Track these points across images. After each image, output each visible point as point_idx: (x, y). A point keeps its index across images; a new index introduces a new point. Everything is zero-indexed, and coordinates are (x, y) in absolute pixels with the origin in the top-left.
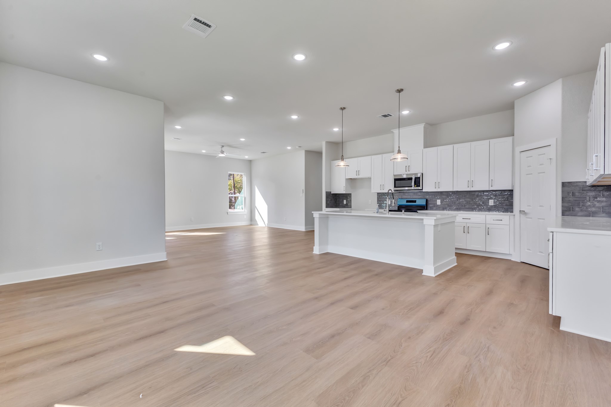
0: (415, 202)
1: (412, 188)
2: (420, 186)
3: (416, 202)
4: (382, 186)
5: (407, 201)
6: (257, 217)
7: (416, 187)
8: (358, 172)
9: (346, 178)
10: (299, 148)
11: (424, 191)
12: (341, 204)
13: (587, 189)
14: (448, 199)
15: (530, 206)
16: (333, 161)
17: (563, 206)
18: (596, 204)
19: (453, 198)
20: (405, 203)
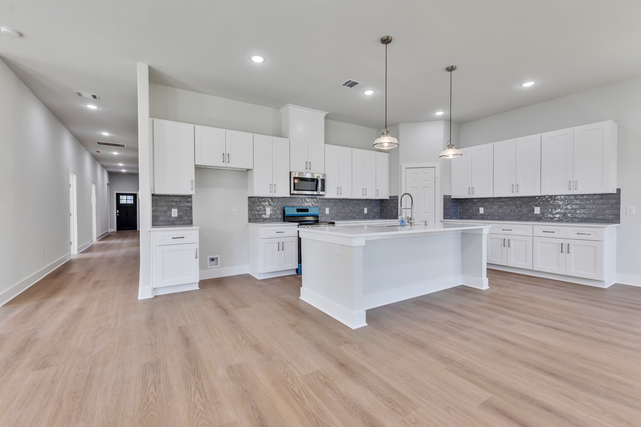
13: (451, 200)
14: (335, 207)
15: (415, 213)
16: (155, 120)
17: (444, 212)
18: (453, 211)
19: (339, 206)
20: (295, 213)
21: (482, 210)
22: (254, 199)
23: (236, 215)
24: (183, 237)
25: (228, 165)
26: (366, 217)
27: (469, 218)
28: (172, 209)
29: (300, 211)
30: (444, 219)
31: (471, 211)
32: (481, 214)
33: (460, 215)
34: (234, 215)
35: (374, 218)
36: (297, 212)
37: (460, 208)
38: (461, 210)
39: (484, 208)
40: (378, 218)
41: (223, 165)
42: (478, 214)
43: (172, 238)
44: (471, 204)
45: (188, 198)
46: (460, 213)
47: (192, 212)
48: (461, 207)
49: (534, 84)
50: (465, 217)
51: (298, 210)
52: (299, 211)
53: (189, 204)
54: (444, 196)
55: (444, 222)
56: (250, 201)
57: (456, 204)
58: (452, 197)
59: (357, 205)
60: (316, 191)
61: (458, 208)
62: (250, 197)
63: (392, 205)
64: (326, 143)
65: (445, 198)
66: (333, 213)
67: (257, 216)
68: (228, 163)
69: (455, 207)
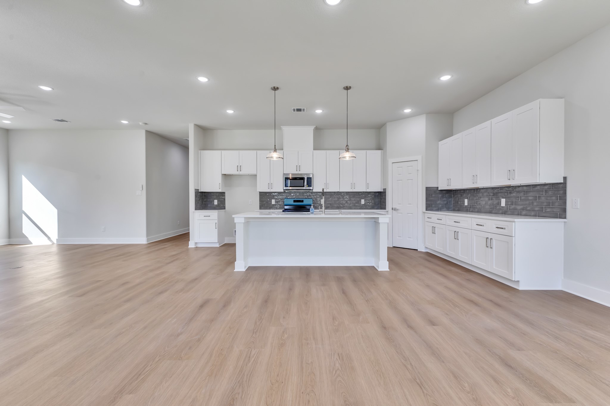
0: (302, 201)
1: (304, 188)
2: (311, 187)
3: (303, 202)
4: (270, 185)
5: (294, 200)
6: (27, 229)
7: (308, 187)
8: (239, 168)
9: (223, 174)
11: (314, 191)
13: (438, 192)
14: (331, 199)
15: (400, 204)
16: (202, 151)
17: (426, 204)
18: (442, 203)
19: (335, 198)
20: (292, 203)
21: (466, 202)
22: (263, 194)
23: (251, 204)
24: (210, 216)
25: (241, 173)
26: (365, 207)
27: (459, 210)
28: (214, 200)
29: (296, 201)
30: (426, 210)
31: (459, 202)
32: (466, 207)
33: (453, 207)
35: (372, 208)
36: (294, 202)
38: (454, 202)
39: (468, 200)
41: (237, 173)
42: (464, 207)
44: (459, 195)
45: (223, 194)
46: (453, 205)
47: (225, 202)
48: (454, 199)
49: (451, 78)
53: (223, 197)
55: (426, 214)
56: (260, 195)
57: (447, 195)
58: (439, 189)
59: (353, 197)
60: (304, 186)
61: (450, 199)
62: (260, 192)
63: (384, 197)
64: (315, 149)
65: (427, 189)
66: (328, 204)
67: (266, 205)
68: (241, 171)
69: (445, 199)
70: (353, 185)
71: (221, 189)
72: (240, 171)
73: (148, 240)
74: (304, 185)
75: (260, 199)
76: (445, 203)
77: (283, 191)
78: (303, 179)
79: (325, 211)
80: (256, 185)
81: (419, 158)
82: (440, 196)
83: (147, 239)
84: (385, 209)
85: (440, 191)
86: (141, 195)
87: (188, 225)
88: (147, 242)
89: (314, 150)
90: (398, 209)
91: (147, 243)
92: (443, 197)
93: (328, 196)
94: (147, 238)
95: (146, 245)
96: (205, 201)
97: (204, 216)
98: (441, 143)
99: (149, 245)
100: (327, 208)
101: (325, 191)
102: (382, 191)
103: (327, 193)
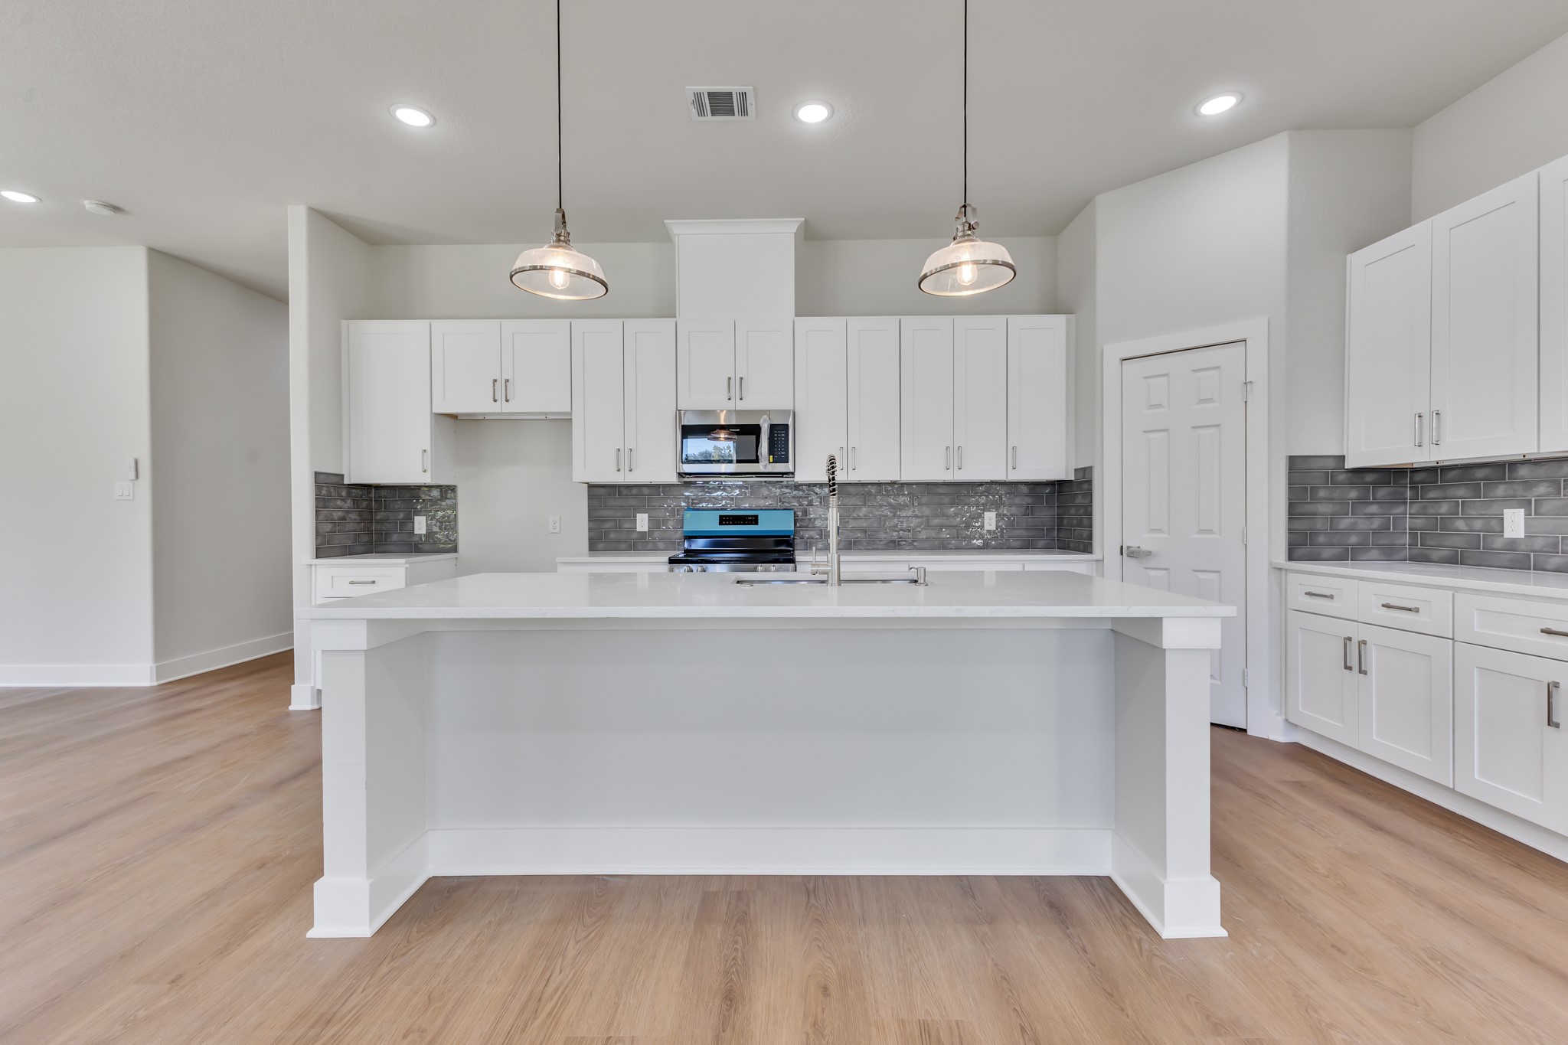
0: (754, 520)
1: (760, 467)
2: (787, 462)
3: (757, 524)
4: (624, 456)
5: (721, 517)
7: (774, 462)
8: (502, 387)
9: (435, 411)
10: (107, 212)
11: (799, 478)
12: (395, 537)
13: (1342, 477)
14: (864, 510)
15: (1159, 531)
16: (354, 323)
17: (1290, 531)
18: (1363, 524)
19: (881, 506)
20: (715, 526)
21: (1515, 523)
22: (602, 491)
23: (557, 530)
24: (374, 582)
25: (508, 408)
26: (997, 544)
27: (1455, 560)
28: (415, 517)
29: (729, 520)
30: (1291, 558)
31: (1460, 524)
32: (1512, 545)
33: (1413, 544)
34: (552, 530)
35: (1028, 545)
36: (721, 523)
37: (1413, 511)
38: (1419, 522)
39: (1528, 514)
40: (1048, 548)
41: (493, 409)
42: (1498, 543)
43: (348, 583)
44: (1461, 492)
45: (450, 492)
46: (1413, 536)
48: (1415, 508)
50: (1437, 554)
51: (724, 520)
52: (726, 520)
54: (1292, 460)
55: (1290, 575)
56: (591, 497)
57: (1383, 492)
58: (1350, 464)
59: (952, 504)
60: (757, 461)
61: (1400, 510)
62: (592, 487)
63: (1079, 500)
64: (800, 312)
65: (1297, 466)
66: (854, 529)
67: (612, 536)
68: (507, 401)
69: (1373, 509)
70: (955, 454)
71: (429, 473)
72: (504, 399)
73: (159, 672)
74: (757, 456)
75: (589, 510)
76: (1376, 523)
77: (673, 479)
78: (754, 430)
79: (843, 558)
80: (569, 461)
81: (1255, 329)
82: (1353, 494)
83: (157, 667)
84: (1087, 548)
85: (1349, 475)
86: (131, 497)
87: (285, 620)
88: (157, 681)
89: (797, 315)
90: (1149, 554)
91: (155, 684)
92: (1363, 500)
93: (852, 501)
94: (154, 665)
95: (151, 689)
96: (378, 522)
97: (352, 583)
98: (1358, 260)
99: (164, 692)
100: (849, 545)
101: (840, 477)
102: (1072, 478)
103: (851, 489)
